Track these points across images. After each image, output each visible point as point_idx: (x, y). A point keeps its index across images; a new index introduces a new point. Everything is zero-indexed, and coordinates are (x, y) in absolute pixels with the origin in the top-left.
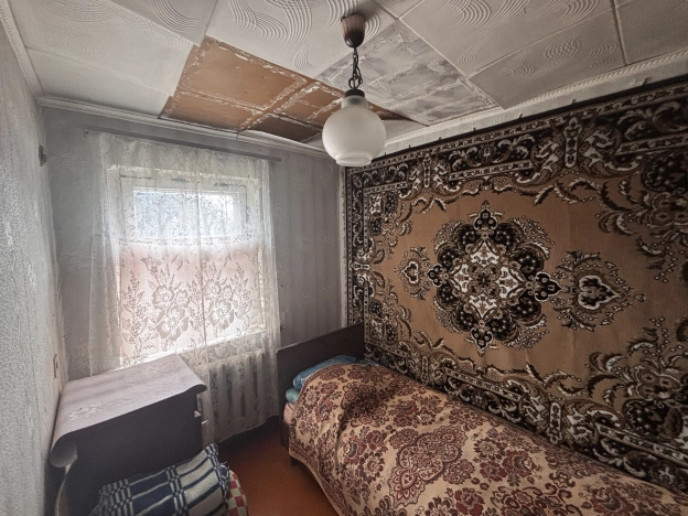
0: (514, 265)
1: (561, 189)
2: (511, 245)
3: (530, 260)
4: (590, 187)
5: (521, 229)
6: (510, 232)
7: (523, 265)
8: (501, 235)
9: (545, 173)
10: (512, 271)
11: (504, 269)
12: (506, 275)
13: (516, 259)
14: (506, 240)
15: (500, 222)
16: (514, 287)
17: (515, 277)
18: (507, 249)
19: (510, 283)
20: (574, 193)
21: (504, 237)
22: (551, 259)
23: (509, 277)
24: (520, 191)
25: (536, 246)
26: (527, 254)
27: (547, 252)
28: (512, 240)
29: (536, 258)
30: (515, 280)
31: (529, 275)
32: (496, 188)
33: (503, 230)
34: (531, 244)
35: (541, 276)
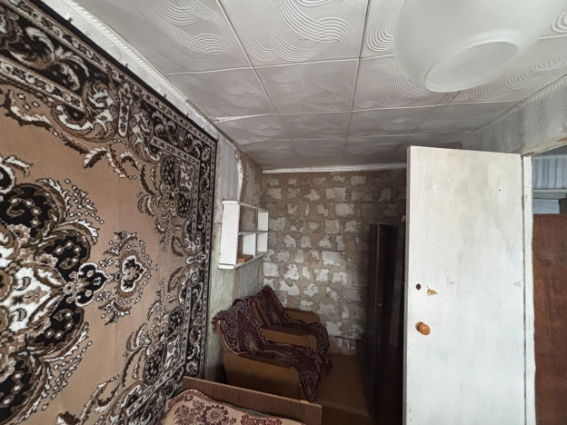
0: (45, 261)
1: (114, 156)
2: (42, 226)
3: (73, 248)
4: (134, 165)
5: (62, 200)
6: (40, 201)
7: (61, 258)
8: (21, 205)
9: (98, 129)
10: (42, 274)
11: (23, 273)
12: (26, 281)
13: (49, 250)
14: (32, 217)
15: (22, 180)
16: (43, 300)
17: (45, 281)
18: (33, 234)
19: (35, 296)
20: (124, 166)
21: (28, 210)
22: (99, 243)
23: (35, 284)
24: (64, 139)
25: (81, 227)
26: (68, 239)
27: (94, 234)
28: (44, 217)
29: (80, 244)
30: (45, 288)
31: (70, 271)
32: (15, 109)
33: (25, 197)
34: (74, 224)
35: (86, 269)
